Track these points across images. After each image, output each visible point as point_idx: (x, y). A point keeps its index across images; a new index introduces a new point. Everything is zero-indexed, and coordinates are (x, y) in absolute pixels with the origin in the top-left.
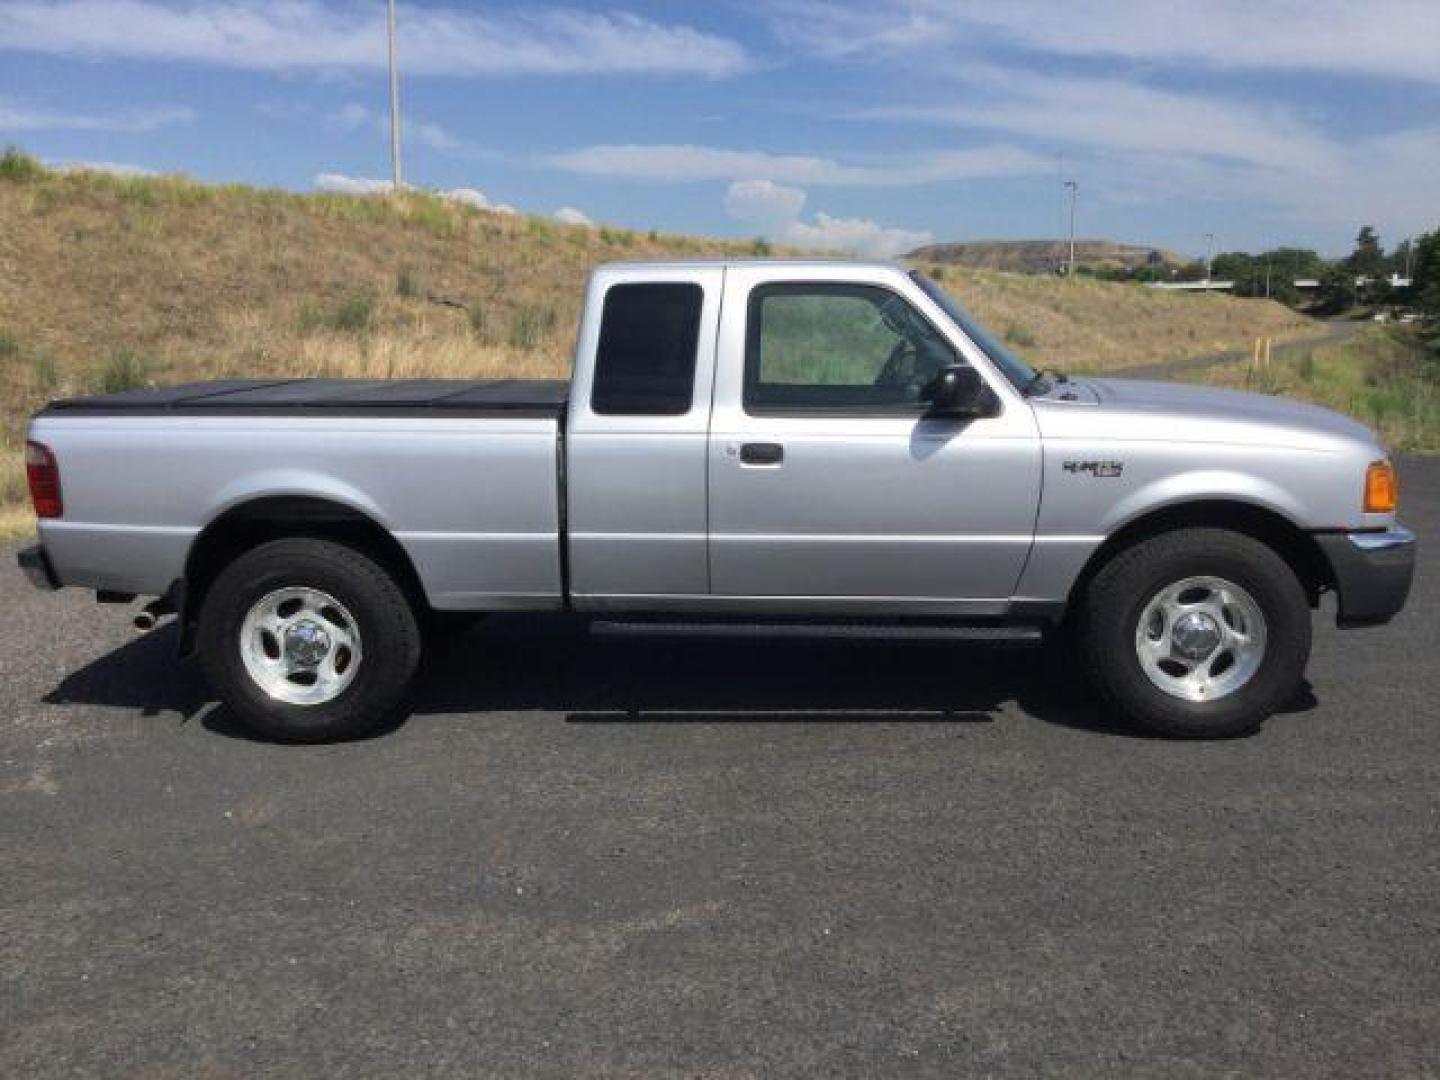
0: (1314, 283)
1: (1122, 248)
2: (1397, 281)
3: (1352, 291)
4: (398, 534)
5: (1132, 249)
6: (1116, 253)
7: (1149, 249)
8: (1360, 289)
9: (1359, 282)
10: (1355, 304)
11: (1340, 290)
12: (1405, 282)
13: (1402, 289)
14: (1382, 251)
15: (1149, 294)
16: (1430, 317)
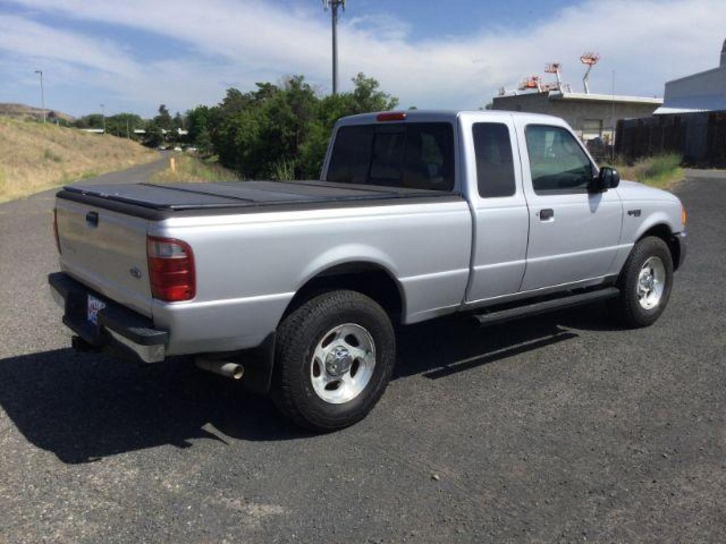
0: (142, 131)
1: (33, 109)
2: (181, 132)
3: (161, 136)
4: (401, 279)
5: (38, 109)
6: (30, 112)
7: (47, 110)
8: (165, 135)
9: (164, 132)
10: (164, 142)
11: (155, 136)
12: (185, 132)
13: (184, 135)
14: (170, 117)
15: (83, 134)
16: (202, 149)
